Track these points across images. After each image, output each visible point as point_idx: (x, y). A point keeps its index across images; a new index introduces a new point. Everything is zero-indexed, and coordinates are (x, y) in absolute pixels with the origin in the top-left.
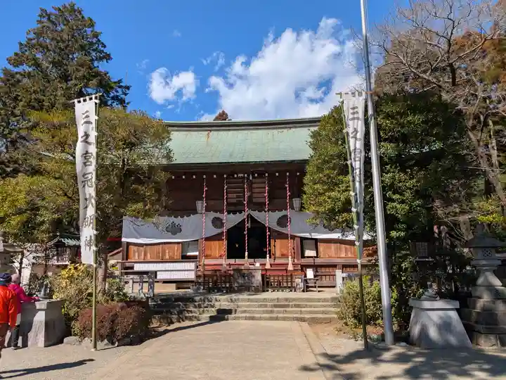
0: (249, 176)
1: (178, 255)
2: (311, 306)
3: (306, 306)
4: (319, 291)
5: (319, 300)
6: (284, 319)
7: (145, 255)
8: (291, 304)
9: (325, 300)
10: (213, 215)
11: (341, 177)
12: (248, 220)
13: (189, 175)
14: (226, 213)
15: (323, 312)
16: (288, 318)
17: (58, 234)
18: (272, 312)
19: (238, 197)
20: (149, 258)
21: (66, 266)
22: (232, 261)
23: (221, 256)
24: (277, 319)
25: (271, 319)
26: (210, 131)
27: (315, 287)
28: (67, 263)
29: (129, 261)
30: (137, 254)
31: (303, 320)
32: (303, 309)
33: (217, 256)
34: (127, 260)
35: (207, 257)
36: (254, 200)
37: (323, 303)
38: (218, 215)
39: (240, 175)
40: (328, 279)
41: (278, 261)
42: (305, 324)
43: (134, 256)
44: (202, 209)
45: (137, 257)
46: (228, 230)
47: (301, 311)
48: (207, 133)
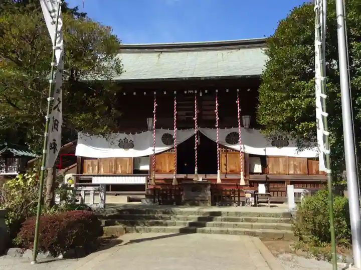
0: (198, 93)
1: (129, 169)
2: (262, 221)
3: (257, 221)
4: (271, 206)
5: (270, 215)
6: (235, 233)
7: (99, 169)
8: (241, 218)
9: (276, 215)
10: (163, 131)
11: (303, 83)
12: (197, 137)
13: (140, 92)
14: (176, 129)
15: (275, 228)
16: (240, 232)
17: (6, 144)
18: (221, 225)
19: (187, 114)
20: (102, 172)
21: (14, 176)
22: (182, 176)
23: (171, 172)
24: (227, 232)
25: (222, 232)
26: (161, 52)
27: (267, 202)
28: (16, 173)
29: (83, 174)
30: (91, 168)
31: (253, 234)
32: (254, 224)
33: (168, 171)
34: (81, 173)
35: (157, 172)
36: (204, 118)
37: (274, 218)
38: (168, 131)
39: (190, 91)
40: (276, 195)
41: (229, 177)
42: (256, 239)
43: (89, 169)
44: (152, 125)
45: (91, 171)
46: (178, 145)
47: (252, 225)
48: (157, 54)
